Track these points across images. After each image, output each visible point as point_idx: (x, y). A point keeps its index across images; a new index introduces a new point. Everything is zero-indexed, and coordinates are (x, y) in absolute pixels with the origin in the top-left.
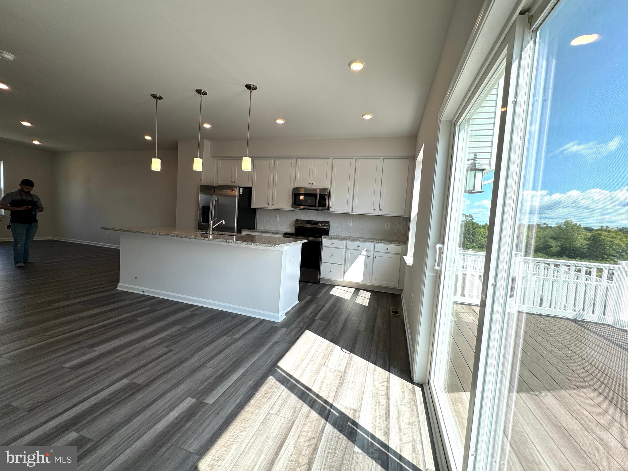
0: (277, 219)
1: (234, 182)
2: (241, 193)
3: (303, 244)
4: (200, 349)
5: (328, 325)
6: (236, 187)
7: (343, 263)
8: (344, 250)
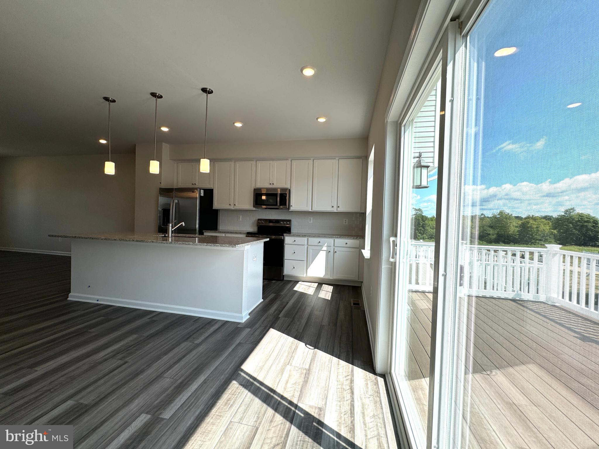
0: (239, 219)
1: (195, 184)
2: (202, 195)
3: (265, 243)
4: (158, 358)
5: (292, 322)
6: (196, 189)
7: (305, 259)
8: (306, 247)
